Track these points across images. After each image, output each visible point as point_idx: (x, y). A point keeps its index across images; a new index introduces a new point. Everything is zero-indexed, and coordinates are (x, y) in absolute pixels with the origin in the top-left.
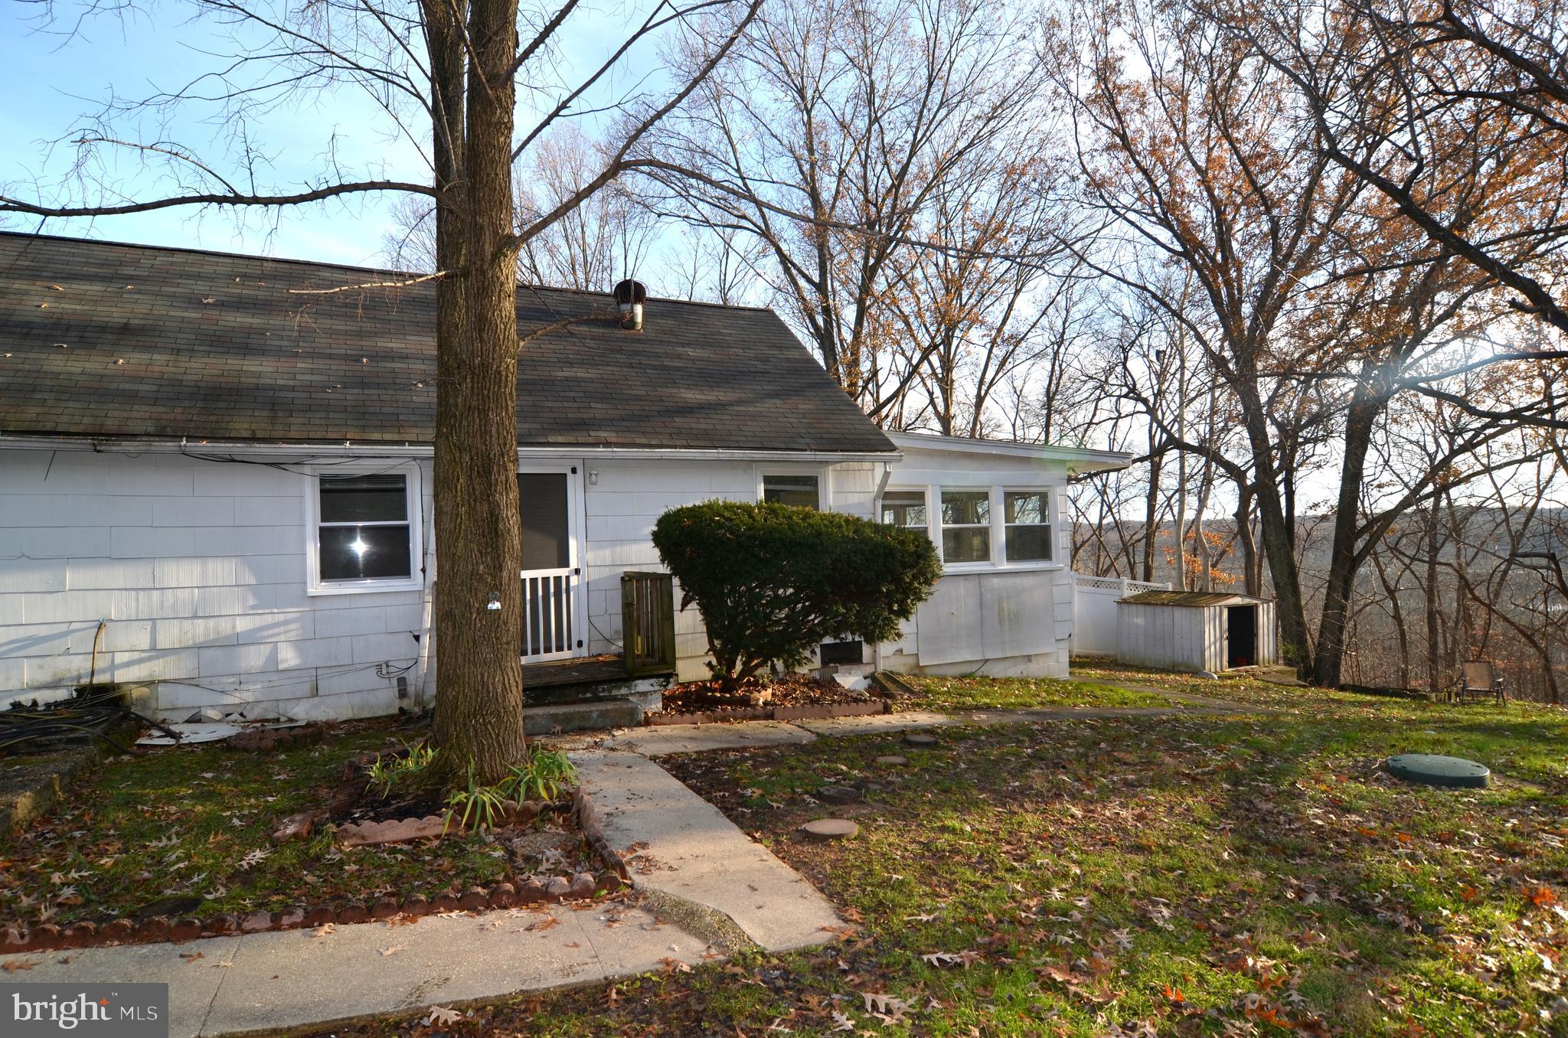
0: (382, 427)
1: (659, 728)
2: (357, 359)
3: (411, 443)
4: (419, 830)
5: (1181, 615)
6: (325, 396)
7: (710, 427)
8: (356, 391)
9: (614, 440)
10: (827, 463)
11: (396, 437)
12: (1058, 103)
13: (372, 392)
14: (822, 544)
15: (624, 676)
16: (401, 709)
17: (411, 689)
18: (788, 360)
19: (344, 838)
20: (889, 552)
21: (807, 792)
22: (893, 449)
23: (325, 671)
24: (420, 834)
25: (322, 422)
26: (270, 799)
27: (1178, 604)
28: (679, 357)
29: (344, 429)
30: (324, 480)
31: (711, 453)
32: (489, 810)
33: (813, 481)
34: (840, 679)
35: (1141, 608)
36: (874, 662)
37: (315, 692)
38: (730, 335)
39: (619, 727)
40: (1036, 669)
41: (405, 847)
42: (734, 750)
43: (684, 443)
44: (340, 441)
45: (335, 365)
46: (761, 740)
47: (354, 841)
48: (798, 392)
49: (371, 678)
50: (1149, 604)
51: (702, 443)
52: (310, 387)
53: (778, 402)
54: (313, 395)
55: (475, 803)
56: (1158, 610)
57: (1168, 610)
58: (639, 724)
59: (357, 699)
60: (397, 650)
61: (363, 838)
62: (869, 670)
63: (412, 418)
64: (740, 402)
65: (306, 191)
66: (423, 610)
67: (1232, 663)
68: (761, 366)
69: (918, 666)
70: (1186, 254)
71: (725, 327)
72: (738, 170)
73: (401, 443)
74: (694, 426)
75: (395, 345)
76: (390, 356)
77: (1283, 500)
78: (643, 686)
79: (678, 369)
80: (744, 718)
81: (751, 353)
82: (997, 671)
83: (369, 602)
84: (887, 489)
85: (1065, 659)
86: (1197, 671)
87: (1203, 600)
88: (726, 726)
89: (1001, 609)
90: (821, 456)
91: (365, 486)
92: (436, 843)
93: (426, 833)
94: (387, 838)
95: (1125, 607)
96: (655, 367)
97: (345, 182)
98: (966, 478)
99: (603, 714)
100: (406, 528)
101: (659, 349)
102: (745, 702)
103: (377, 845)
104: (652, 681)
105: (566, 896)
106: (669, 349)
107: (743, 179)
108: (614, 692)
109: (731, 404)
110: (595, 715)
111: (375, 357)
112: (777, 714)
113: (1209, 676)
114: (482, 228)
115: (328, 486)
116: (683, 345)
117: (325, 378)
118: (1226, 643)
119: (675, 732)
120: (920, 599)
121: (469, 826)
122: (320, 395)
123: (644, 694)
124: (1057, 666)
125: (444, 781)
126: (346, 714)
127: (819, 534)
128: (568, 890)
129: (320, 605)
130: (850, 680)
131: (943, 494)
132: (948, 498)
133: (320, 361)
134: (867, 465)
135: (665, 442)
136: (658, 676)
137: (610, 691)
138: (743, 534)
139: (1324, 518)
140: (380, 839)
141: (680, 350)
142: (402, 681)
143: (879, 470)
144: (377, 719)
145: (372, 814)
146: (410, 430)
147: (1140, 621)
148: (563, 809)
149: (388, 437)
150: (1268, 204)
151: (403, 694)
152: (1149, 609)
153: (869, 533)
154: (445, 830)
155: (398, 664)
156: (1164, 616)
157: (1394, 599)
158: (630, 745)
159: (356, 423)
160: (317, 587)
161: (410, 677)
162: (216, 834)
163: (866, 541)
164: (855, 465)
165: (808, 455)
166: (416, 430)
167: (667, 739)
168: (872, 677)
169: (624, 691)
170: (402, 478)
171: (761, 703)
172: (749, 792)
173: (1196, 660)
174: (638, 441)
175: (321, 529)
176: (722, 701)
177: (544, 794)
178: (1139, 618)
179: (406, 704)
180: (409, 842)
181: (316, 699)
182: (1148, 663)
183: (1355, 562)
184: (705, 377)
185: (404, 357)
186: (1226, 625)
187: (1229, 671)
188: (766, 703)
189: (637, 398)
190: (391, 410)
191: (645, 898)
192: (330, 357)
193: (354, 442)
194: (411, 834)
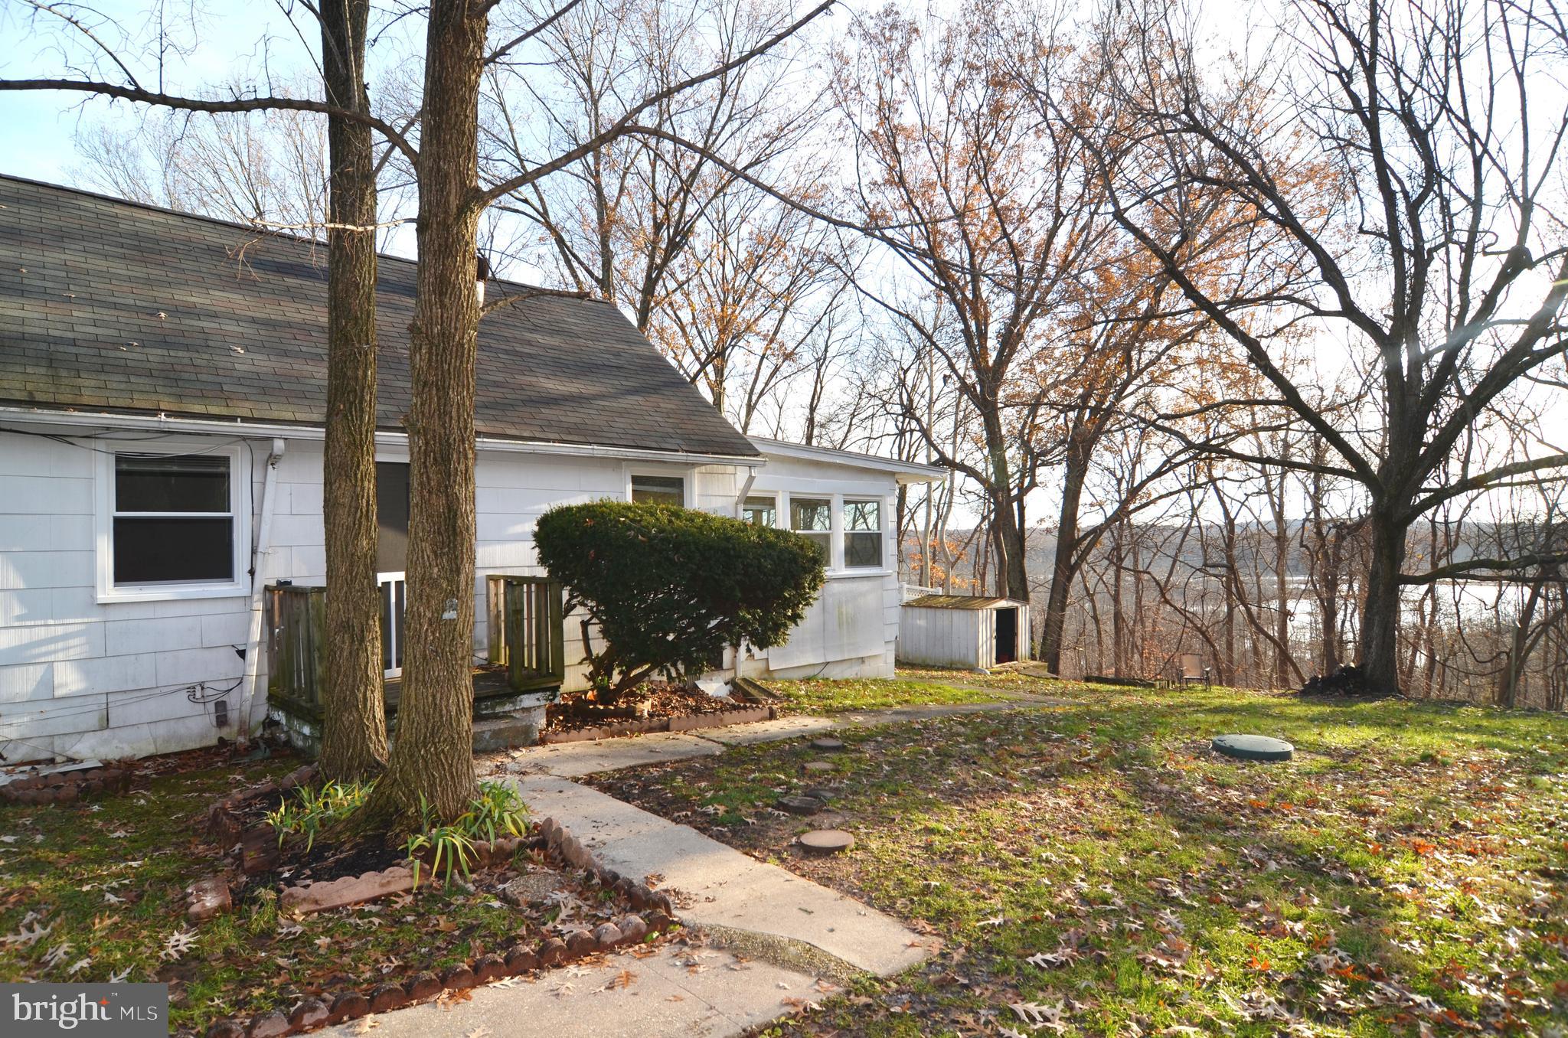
0: (202, 397)
1: (558, 746)
2: (153, 313)
3: (244, 419)
4: (382, 885)
5: (958, 616)
6: (119, 354)
7: (578, 421)
8: (159, 352)
9: (484, 429)
10: (693, 465)
11: (224, 411)
12: (840, 133)
13: (180, 354)
14: (734, 549)
15: (509, 690)
16: (221, 739)
17: (233, 715)
18: (639, 356)
19: (293, 905)
20: (794, 559)
21: (768, 805)
22: (757, 454)
23: (119, 697)
24: (385, 891)
25: (123, 386)
26: (134, 864)
27: (956, 607)
28: (529, 343)
29: (154, 397)
30: (120, 459)
31: (585, 450)
32: (462, 856)
33: (678, 483)
34: (702, 685)
35: (923, 611)
36: (734, 667)
37: (105, 724)
38: (575, 324)
39: (516, 748)
40: (868, 671)
41: (375, 908)
42: (652, 765)
43: (557, 437)
44: (154, 412)
45: (124, 317)
46: (673, 753)
47: (306, 907)
48: (655, 390)
49: (181, 704)
50: (930, 607)
51: (576, 438)
52: (95, 342)
53: (640, 399)
54: (103, 353)
55: (445, 847)
56: (939, 612)
57: (947, 612)
58: (535, 743)
59: (161, 730)
60: (217, 669)
61: (316, 902)
62: (729, 675)
63: (240, 389)
64: (603, 396)
65: (228, 98)
66: (250, 621)
67: (999, 660)
68: (614, 361)
69: (768, 670)
70: (947, 289)
71: (569, 316)
72: (516, 151)
73: (232, 418)
74: (563, 418)
75: (197, 299)
76: (192, 312)
77: (1016, 513)
78: (528, 701)
79: (530, 356)
80: (640, 731)
81: (601, 346)
82: (835, 673)
83: (180, 610)
84: (750, 494)
85: (892, 660)
86: (972, 669)
87: (976, 603)
88: (625, 740)
89: (840, 614)
90: (693, 457)
91: (175, 468)
92: (409, 899)
93: (392, 888)
94: (346, 900)
95: (909, 610)
96: (506, 352)
97: (277, 95)
98: (812, 485)
99: (496, 734)
100: (229, 521)
101: (507, 333)
102: (630, 714)
103: (334, 909)
104: (538, 695)
105: (620, 943)
106: (517, 333)
107: (521, 161)
108: (498, 709)
109: (595, 397)
110: (487, 736)
111: (175, 311)
112: (672, 726)
113: (981, 672)
114: (447, 175)
115: (124, 467)
116: (530, 331)
117: (115, 333)
118: (994, 642)
119: (578, 750)
120: (808, 604)
121: (441, 875)
122: (112, 354)
123: (528, 710)
124: (884, 666)
125: (388, 824)
126: (147, 749)
127: (728, 539)
128: (620, 936)
129: (114, 614)
130: (713, 686)
131: (792, 500)
132: (794, 502)
133: (105, 311)
134: (730, 469)
135: (537, 435)
136: (544, 690)
137: (493, 708)
138: (655, 537)
139: (1048, 531)
140: (338, 902)
141: (528, 335)
142: (221, 706)
143: (742, 475)
144: (189, 752)
145: (308, 872)
146: (240, 403)
147: (922, 623)
148: (542, 845)
149: (214, 410)
150: (1015, 252)
151: (222, 721)
152: (930, 612)
153: (772, 538)
154: (416, 883)
155: (217, 686)
156: (943, 618)
157: (1092, 601)
158: (540, 768)
159: (169, 390)
160: (109, 591)
161: (232, 700)
162: (102, 920)
163: (770, 546)
164: (720, 468)
165: (680, 456)
166: (247, 404)
167: (576, 758)
168: (731, 683)
169: (508, 707)
170: (225, 461)
171: (646, 714)
172: (711, 809)
173: (971, 659)
174: (509, 432)
175: (117, 521)
176: (606, 714)
177: (513, 830)
178: (921, 620)
179: (225, 733)
180: (374, 901)
181: (106, 733)
182: (928, 662)
183: (1073, 569)
184: (560, 366)
185: (214, 316)
186: (994, 626)
187: (997, 667)
188: (651, 715)
189: (496, 384)
190: (210, 378)
191: (707, 935)
192: (115, 306)
193: (170, 414)
194: (377, 891)
